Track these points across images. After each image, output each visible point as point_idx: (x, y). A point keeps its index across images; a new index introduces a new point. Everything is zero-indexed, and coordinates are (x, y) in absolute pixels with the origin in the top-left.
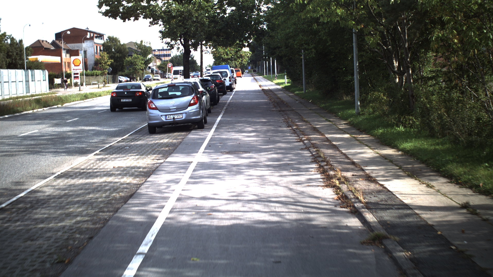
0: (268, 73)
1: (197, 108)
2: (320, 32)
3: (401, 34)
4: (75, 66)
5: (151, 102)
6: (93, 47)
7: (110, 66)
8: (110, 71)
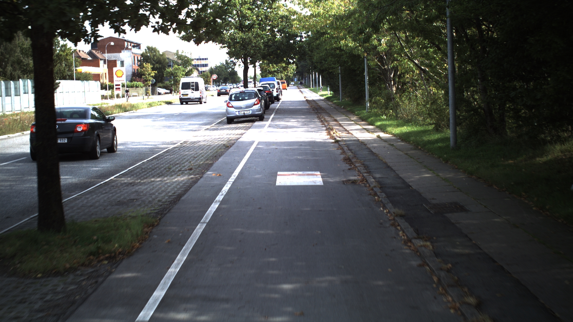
1: (258, 107)
4: (117, 77)
5: (229, 103)
6: (130, 56)
7: (154, 77)
8: (154, 83)
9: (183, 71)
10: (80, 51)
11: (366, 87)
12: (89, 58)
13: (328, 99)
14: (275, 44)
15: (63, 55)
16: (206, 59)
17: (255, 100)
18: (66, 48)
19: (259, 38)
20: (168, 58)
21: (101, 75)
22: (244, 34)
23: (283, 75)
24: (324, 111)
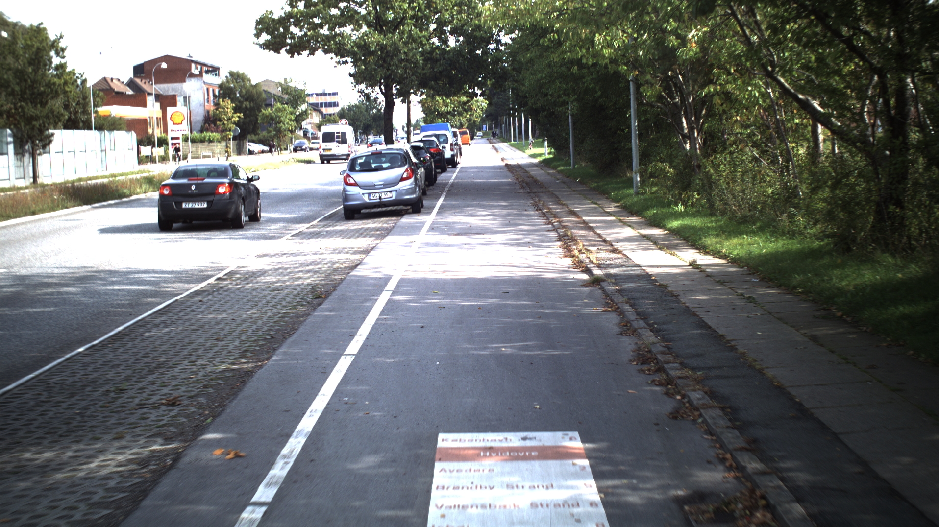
0: (519, 138)
1: (411, 184)
2: (584, 78)
3: (682, 85)
4: (174, 124)
5: (348, 176)
6: (201, 89)
7: (237, 124)
8: (237, 134)
9: (291, 114)
10: (112, 79)
11: (633, 141)
12: (130, 92)
13: (546, 163)
14: (446, 56)
15: (58, 83)
16: (334, 94)
17: (403, 169)
18: (65, 71)
19: (414, 45)
20: (265, 91)
21: (148, 121)
22: (385, 36)
23: (463, 120)
24: (544, 190)
